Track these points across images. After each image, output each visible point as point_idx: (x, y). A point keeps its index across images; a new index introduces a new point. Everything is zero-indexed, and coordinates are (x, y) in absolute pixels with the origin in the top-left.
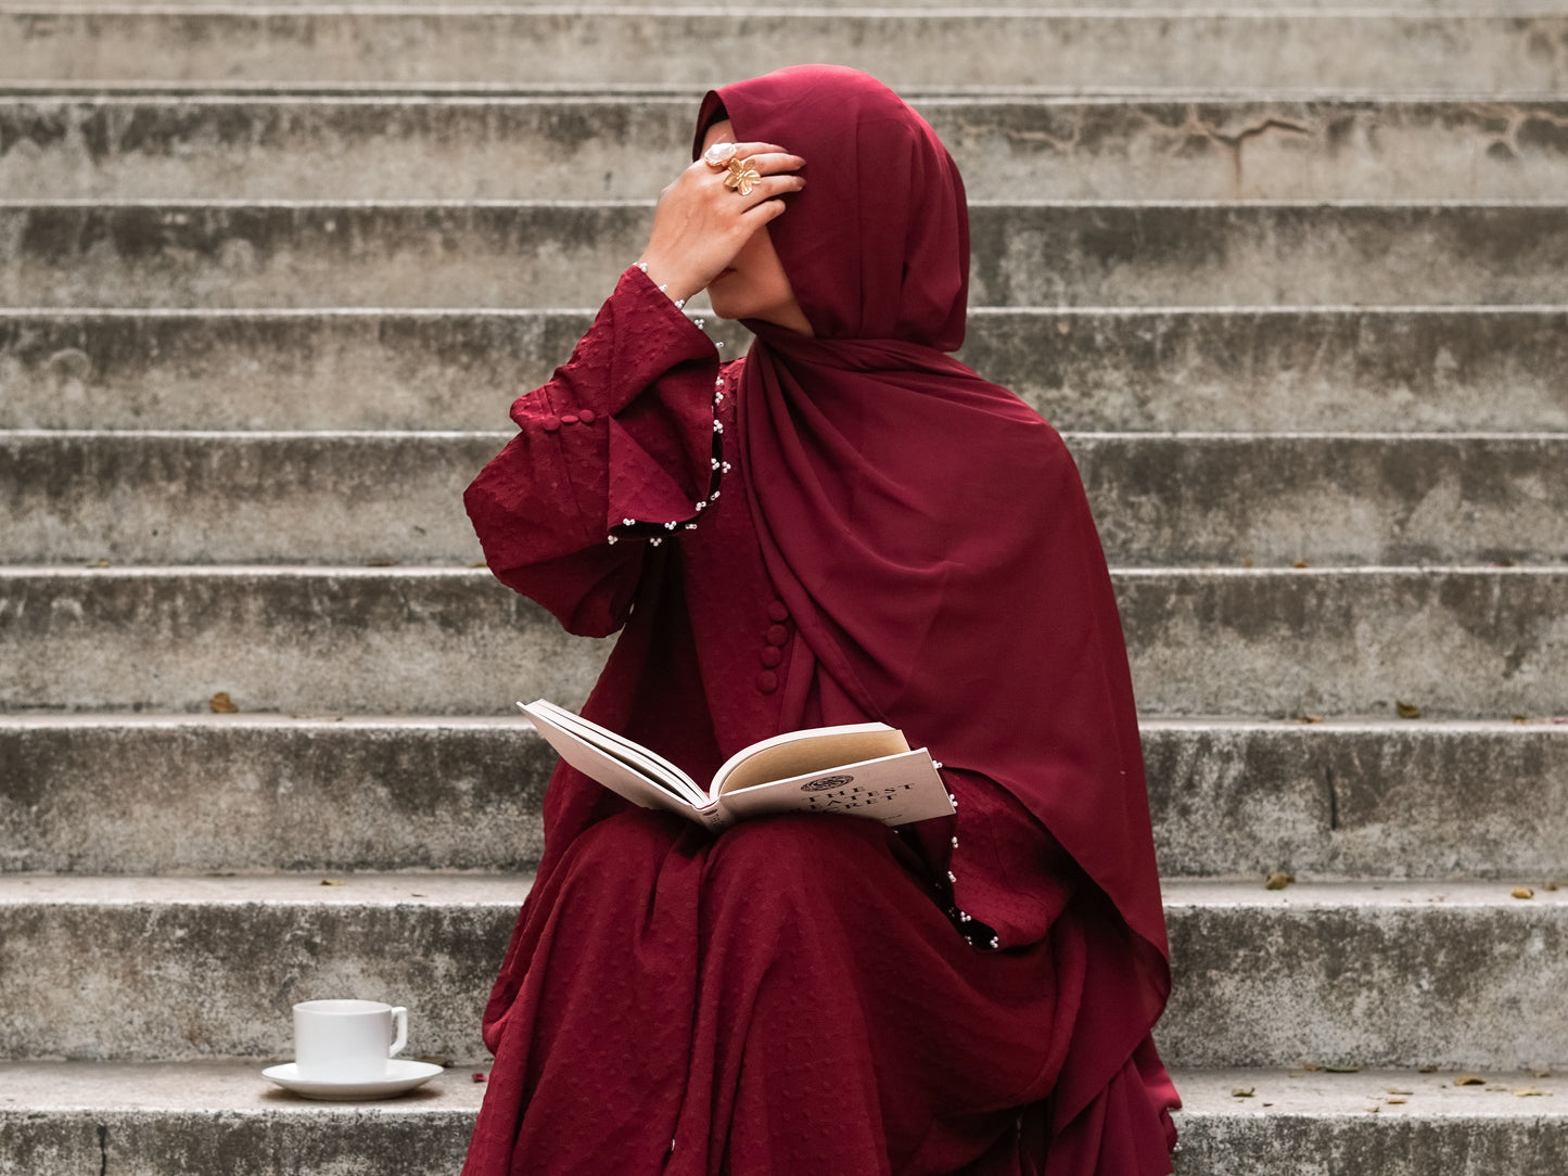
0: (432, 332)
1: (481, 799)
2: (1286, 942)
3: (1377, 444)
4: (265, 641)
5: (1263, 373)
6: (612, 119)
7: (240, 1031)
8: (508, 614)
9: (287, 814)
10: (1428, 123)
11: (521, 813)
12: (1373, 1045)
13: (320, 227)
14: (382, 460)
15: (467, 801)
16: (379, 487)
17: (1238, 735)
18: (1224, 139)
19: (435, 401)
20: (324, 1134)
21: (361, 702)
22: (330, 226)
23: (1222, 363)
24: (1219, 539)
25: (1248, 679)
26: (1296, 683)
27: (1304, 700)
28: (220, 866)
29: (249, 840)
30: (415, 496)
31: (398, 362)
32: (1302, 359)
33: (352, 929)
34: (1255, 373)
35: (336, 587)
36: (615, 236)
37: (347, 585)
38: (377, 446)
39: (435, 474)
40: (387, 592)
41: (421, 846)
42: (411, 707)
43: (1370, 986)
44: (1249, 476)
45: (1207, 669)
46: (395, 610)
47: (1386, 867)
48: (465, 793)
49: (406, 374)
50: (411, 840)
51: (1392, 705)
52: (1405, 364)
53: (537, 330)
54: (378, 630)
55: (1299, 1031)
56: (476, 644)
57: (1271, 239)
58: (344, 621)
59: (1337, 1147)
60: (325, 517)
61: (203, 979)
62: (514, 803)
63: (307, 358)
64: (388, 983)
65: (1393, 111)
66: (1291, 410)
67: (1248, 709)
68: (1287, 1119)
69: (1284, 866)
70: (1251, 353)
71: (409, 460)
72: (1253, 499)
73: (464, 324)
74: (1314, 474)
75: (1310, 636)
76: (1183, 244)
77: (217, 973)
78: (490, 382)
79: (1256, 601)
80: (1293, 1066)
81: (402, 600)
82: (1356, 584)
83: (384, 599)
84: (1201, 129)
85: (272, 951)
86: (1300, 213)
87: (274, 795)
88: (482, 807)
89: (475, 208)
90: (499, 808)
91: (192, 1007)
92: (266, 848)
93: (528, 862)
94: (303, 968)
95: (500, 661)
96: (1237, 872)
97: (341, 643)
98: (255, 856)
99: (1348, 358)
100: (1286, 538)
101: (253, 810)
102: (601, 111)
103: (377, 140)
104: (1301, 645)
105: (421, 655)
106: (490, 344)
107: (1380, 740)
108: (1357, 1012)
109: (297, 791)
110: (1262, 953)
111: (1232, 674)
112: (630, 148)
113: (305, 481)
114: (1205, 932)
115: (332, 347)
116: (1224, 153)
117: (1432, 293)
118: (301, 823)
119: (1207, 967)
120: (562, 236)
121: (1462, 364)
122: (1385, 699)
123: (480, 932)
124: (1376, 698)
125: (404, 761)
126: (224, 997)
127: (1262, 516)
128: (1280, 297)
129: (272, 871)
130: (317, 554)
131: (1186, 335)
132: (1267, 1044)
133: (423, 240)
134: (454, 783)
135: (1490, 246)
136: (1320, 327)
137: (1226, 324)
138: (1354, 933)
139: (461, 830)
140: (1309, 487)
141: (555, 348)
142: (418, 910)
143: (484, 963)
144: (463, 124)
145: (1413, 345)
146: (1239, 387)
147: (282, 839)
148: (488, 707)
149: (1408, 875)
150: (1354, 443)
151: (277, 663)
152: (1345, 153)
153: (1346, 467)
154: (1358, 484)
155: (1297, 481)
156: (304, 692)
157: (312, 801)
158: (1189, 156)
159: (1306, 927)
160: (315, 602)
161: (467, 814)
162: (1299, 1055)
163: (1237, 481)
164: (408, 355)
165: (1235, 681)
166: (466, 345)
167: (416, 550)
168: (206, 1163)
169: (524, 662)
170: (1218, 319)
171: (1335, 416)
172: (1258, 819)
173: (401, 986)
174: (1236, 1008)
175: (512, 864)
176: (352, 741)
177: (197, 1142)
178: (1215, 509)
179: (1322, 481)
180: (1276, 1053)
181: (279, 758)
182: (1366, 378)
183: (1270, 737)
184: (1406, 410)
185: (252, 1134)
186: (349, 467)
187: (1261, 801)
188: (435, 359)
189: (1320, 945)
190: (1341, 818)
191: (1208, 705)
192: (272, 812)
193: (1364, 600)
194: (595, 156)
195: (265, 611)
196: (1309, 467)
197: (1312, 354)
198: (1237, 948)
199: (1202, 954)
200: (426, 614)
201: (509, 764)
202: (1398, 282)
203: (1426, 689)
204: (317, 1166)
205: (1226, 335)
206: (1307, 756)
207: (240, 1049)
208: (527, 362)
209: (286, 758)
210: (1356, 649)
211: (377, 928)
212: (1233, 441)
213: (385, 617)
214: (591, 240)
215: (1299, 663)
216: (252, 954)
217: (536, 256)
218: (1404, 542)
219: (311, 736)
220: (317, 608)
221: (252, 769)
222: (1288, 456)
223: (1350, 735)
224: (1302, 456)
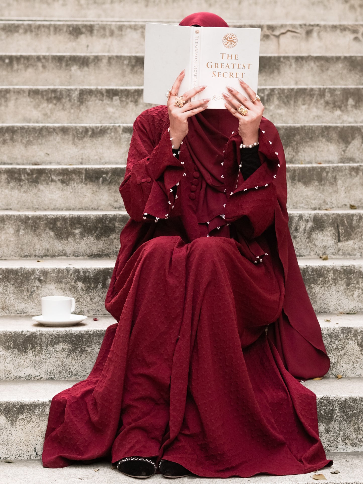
0: (44, 93)
1: (82, 235)
2: (334, 276)
3: (337, 127)
4: (7, 188)
5: (297, 106)
6: (89, 28)
7: (18, 306)
8: (82, 179)
9: (22, 240)
10: (336, 31)
11: (94, 240)
12: (360, 306)
13: (4, 61)
14: (36, 132)
15: (78, 236)
16: (35, 141)
17: (311, 214)
18: (274, 35)
19: (45, 115)
20: (55, 337)
21: (37, 207)
22: (7, 61)
23: (285, 103)
24: (290, 156)
25: (306, 198)
26: (320, 199)
27: (322, 204)
28: (2, 257)
29: (11, 249)
30: (46, 143)
31: (34, 103)
32: (308, 102)
33: (52, 275)
34: (294, 106)
35: (29, 171)
36: (95, 64)
37: (32, 171)
38: (34, 128)
39: (52, 137)
40: (45, 173)
41: (64, 250)
42: (52, 208)
43: (359, 288)
44: (299, 137)
45: (293, 195)
46: (47, 178)
47: (354, 253)
48: (77, 234)
49: (37, 106)
50: (61, 248)
51: (348, 205)
52: (339, 103)
53: (77, 93)
54: (42, 184)
55: (338, 302)
56: (72, 189)
57: (294, 66)
58: (32, 182)
59: (359, 336)
60: (18, 150)
61: (6, 290)
62: (92, 236)
63: (6, 101)
64: (64, 292)
65: (325, 27)
66: (305, 117)
67: (306, 207)
68: (344, 328)
69: (324, 254)
70: (293, 100)
71: (44, 132)
72: (300, 144)
73: (54, 91)
74: (318, 137)
75: (324, 185)
76: (267, 67)
77: (11, 289)
78: (63, 109)
79: (308, 174)
80: (336, 312)
81: (49, 175)
82: (338, 169)
83: (44, 175)
84: (268, 32)
85: (28, 282)
86: (302, 58)
87: (18, 235)
88: (82, 238)
89: (52, 56)
90: (88, 238)
91: (3, 299)
92: (16, 251)
93: (97, 255)
94: (37, 287)
95: (79, 194)
96: (310, 255)
97: (31, 188)
98: (12, 253)
99: (322, 101)
100: (310, 156)
101: (12, 239)
102: (85, 26)
103: (16, 34)
104: (321, 187)
105: (55, 192)
106: (62, 97)
107: (353, 215)
108: (355, 296)
109: (25, 234)
110: (327, 279)
111: (301, 196)
112: (94, 38)
113: (12, 139)
114: (310, 273)
115: (13, 98)
116: (274, 40)
117: (341, 82)
118: (27, 243)
119: (311, 283)
120: (79, 64)
121: (356, 103)
122: (346, 203)
123: (92, 276)
124: (344, 203)
125: (59, 224)
126: (13, 296)
127: (303, 149)
128: (296, 83)
129: (18, 258)
130: (16, 162)
131: (274, 94)
132: (329, 306)
133: (36, 65)
134: (74, 231)
135: (359, 68)
136: (314, 92)
137: (286, 91)
138: (354, 273)
139: (76, 245)
140: (317, 140)
141: (82, 99)
142: (73, 269)
143: (93, 285)
144: (43, 30)
145: (341, 98)
146: (290, 110)
147: (21, 248)
148: (76, 208)
149: (361, 256)
150: (330, 127)
151: (11, 194)
152: (311, 40)
153: (328, 134)
154: (331, 139)
155: (313, 138)
156: (19, 203)
157: (30, 236)
158: (264, 41)
159: (340, 271)
160: (23, 176)
161: (78, 240)
162: (338, 309)
163: (295, 139)
164: (37, 100)
165: (302, 199)
166: (55, 97)
167: (47, 160)
168: (19, 346)
169: (87, 194)
170: (283, 90)
171: (318, 119)
172: (316, 239)
173: (67, 292)
174: (319, 296)
175: (92, 255)
176: (43, 218)
177: (16, 340)
178: (289, 147)
179: (321, 138)
180: (331, 309)
181: (20, 223)
182: (327, 107)
183: (320, 215)
184: (339, 117)
185: (33, 337)
186: (26, 135)
187: (317, 234)
188: (46, 102)
189: (344, 276)
190: (341, 239)
191: (294, 206)
192: (18, 240)
193: (340, 174)
194: (83, 39)
195: (7, 179)
196: (317, 134)
197: (312, 100)
198: (319, 277)
199: (309, 279)
200: (57, 180)
201: (91, 225)
202: (331, 79)
203: (358, 200)
204: (53, 346)
205: (286, 95)
206: (331, 220)
207: (18, 312)
208: (74, 103)
209: (22, 223)
210: (337, 189)
211: (60, 275)
212: (294, 127)
213: (44, 181)
214: (87, 65)
215: (321, 193)
216: (22, 283)
217: (70, 70)
218: (345, 157)
219: (30, 217)
220: (23, 178)
221: (12, 227)
222: (311, 131)
223: (344, 214)
224: (314, 131)
